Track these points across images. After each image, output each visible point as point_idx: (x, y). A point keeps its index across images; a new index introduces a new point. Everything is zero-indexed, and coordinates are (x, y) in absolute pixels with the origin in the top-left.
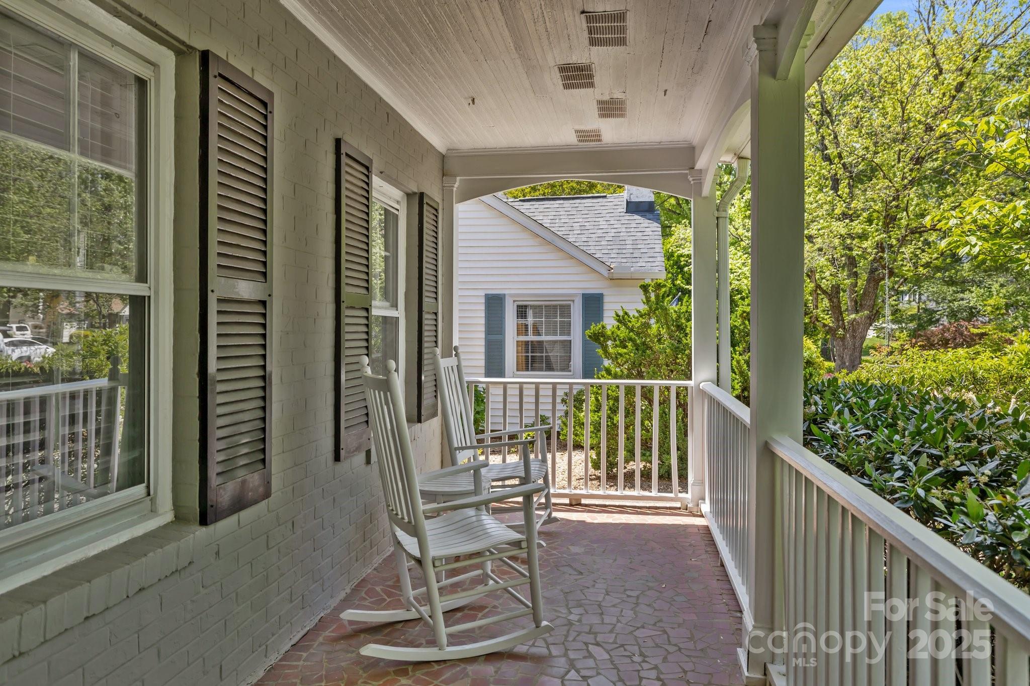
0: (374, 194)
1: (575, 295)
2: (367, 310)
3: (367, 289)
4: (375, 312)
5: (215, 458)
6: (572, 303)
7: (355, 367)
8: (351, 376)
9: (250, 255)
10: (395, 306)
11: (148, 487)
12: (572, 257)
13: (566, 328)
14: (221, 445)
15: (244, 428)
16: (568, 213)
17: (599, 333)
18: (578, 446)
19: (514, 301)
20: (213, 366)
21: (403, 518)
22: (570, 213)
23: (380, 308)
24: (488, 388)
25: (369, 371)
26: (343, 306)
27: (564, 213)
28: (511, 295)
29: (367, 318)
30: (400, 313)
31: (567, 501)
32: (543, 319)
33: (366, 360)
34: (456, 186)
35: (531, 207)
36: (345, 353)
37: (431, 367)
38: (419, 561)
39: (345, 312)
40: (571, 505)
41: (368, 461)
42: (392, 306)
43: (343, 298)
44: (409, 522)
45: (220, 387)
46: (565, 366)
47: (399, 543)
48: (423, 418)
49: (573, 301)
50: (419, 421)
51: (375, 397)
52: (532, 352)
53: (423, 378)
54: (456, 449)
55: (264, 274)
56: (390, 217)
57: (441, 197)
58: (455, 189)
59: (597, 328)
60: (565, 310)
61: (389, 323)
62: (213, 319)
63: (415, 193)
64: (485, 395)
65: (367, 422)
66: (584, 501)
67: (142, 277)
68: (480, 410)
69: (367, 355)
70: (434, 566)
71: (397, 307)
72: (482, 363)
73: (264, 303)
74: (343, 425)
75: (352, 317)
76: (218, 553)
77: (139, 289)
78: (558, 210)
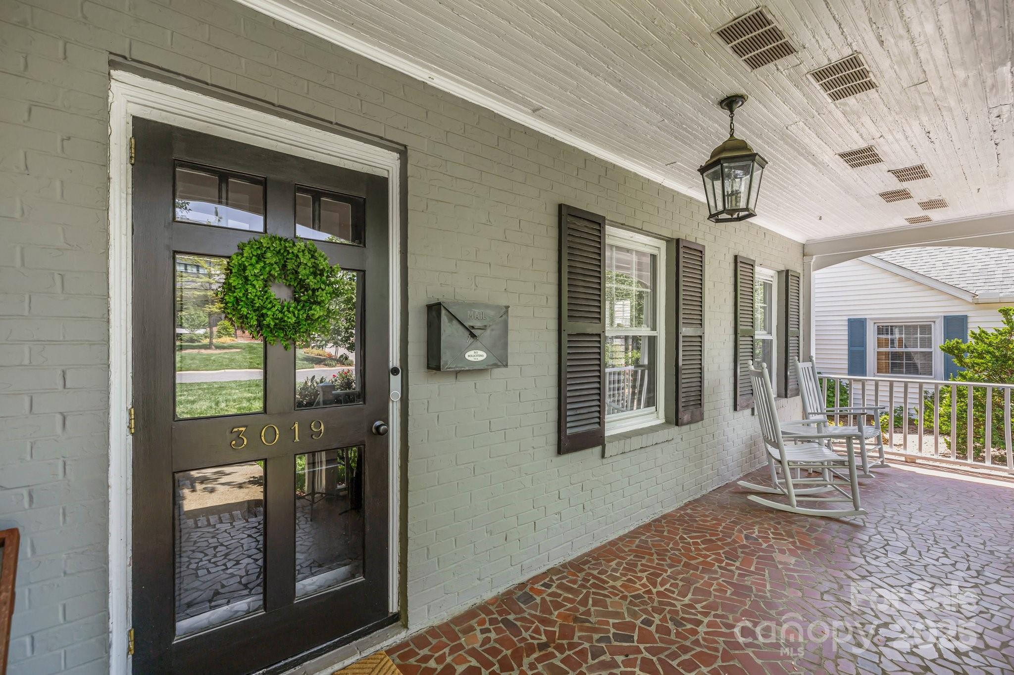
0: (756, 276)
1: (937, 317)
2: (752, 337)
3: (752, 326)
4: (756, 337)
5: (681, 400)
6: (933, 324)
7: (746, 365)
8: (743, 370)
9: (695, 317)
10: (770, 333)
11: (656, 408)
12: (932, 289)
13: (928, 342)
14: (684, 395)
15: (693, 389)
16: (930, 254)
17: (953, 347)
18: (929, 431)
19: (875, 323)
20: (681, 363)
21: (771, 440)
22: (933, 254)
23: (760, 335)
24: (850, 384)
25: (752, 368)
26: (739, 336)
27: (926, 255)
28: (871, 319)
29: (752, 341)
30: (773, 337)
31: (903, 459)
32: (903, 336)
33: (751, 362)
34: (813, 261)
35: (892, 253)
36: (739, 358)
37: (793, 367)
38: (780, 462)
39: (740, 338)
40: (906, 462)
41: (753, 414)
42: (768, 333)
43: (739, 331)
44: (775, 441)
45: (684, 372)
46: (928, 371)
47: (770, 453)
48: (788, 395)
49: (934, 322)
50: (786, 397)
51: (756, 381)
52: (891, 360)
53: (789, 373)
54: (809, 414)
55: (701, 324)
56: (767, 286)
57: (802, 269)
58: (812, 263)
59: (952, 343)
60: (926, 329)
61: (767, 344)
62: (681, 344)
63: (783, 271)
64: (848, 389)
65: (752, 393)
66: (917, 461)
67: (654, 328)
68: (843, 398)
69: (752, 360)
70: (789, 465)
71: (771, 333)
72: (846, 366)
73: (701, 337)
74: (738, 393)
75: (744, 342)
76: (682, 439)
77: (653, 333)
78: (920, 253)
